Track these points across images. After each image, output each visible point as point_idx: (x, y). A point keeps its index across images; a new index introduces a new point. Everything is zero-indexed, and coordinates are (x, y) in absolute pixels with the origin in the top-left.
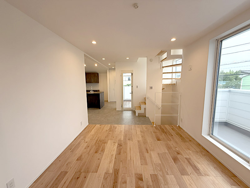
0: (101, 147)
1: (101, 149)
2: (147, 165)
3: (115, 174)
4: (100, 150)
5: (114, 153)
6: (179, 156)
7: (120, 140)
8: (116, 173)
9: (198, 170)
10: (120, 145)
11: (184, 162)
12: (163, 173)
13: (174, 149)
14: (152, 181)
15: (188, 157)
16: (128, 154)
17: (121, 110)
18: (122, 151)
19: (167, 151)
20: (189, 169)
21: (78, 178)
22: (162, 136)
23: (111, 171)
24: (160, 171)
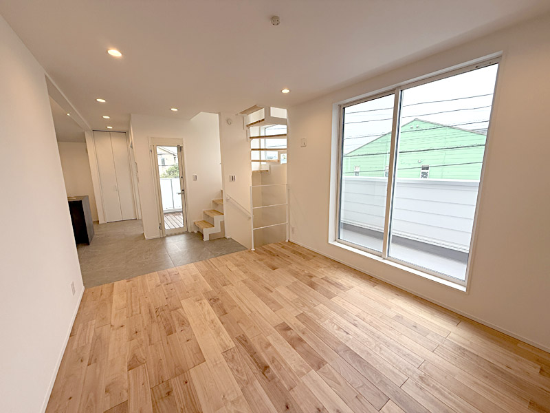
0: (175, 319)
2: (282, 308)
4: (177, 325)
5: (214, 315)
6: (313, 279)
7: (206, 293)
8: (243, 342)
10: (213, 301)
11: (323, 284)
12: (309, 307)
13: (303, 274)
14: (303, 323)
15: (323, 276)
16: (242, 308)
17: (158, 236)
18: (226, 307)
19: (296, 280)
20: (333, 289)
21: (169, 393)
22: (276, 262)
23: (232, 344)
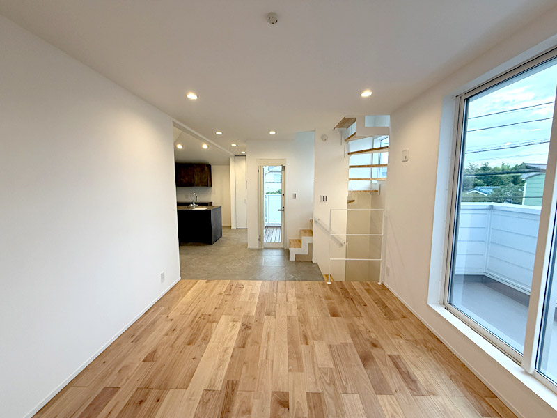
0: (204, 331)
1: (202, 335)
2: (302, 371)
3: (227, 392)
4: (200, 338)
5: (232, 345)
6: (375, 352)
7: (247, 316)
8: (230, 390)
9: (414, 382)
10: (246, 327)
11: (385, 364)
12: (335, 389)
13: (366, 336)
14: (310, 408)
15: (394, 353)
16: (261, 348)
17: (257, 247)
18: (249, 341)
19: (349, 341)
20: (394, 381)
21: (141, 402)
22: (343, 307)
23: (219, 386)
24: (329, 384)
